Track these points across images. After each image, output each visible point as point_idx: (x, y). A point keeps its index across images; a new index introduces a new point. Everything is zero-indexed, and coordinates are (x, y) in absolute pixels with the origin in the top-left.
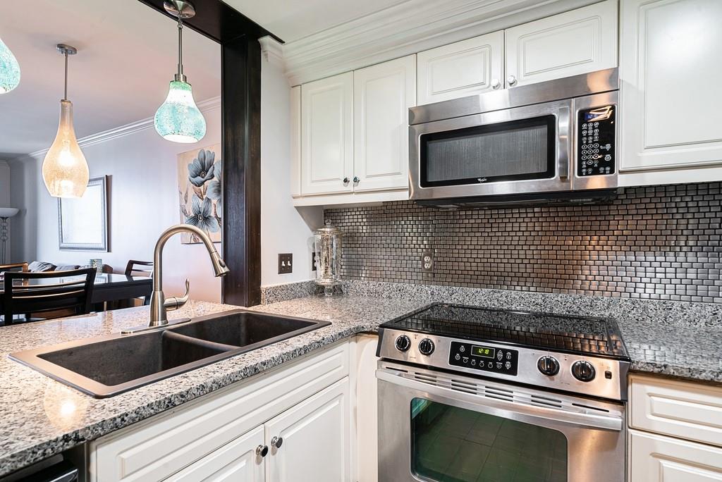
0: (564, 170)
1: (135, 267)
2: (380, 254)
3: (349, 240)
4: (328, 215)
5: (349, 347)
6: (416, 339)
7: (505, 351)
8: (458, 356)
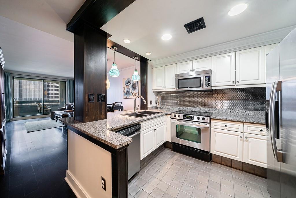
0: (202, 86)
1: (116, 103)
2: (169, 101)
3: (163, 98)
4: (158, 93)
5: (165, 116)
6: (177, 115)
7: (192, 116)
8: (184, 117)
